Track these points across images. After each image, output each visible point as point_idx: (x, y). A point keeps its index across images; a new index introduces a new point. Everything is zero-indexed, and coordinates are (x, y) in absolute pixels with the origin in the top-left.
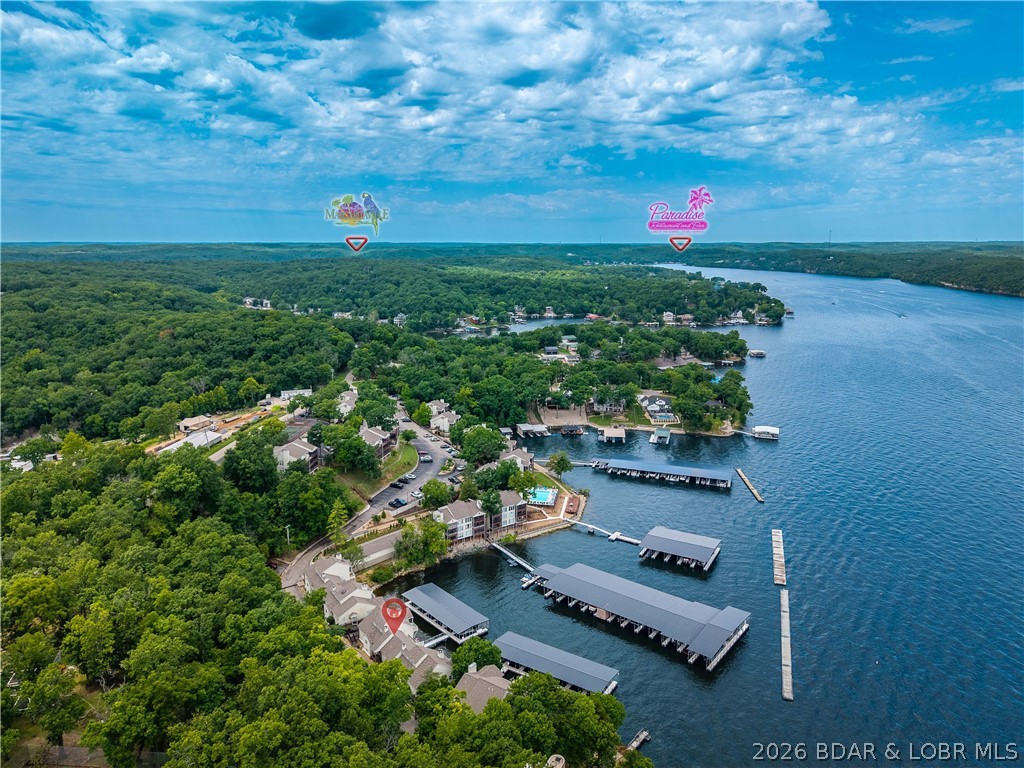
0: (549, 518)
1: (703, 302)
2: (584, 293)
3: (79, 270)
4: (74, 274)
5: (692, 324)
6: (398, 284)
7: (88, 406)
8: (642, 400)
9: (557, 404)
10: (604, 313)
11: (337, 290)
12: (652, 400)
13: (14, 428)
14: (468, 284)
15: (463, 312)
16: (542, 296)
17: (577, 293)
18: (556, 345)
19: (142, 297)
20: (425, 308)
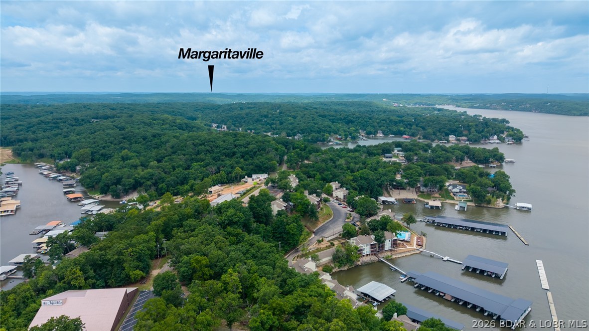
0: (408, 247)
1: (473, 130)
2: (400, 123)
3: (128, 108)
4: (127, 109)
5: (467, 142)
6: (295, 117)
7: (159, 179)
8: (449, 186)
9: (399, 186)
10: (413, 135)
11: (261, 120)
12: (455, 186)
13: (125, 189)
14: (333, 118)
15: (332, 134)
16: (376, 124)
17: (396, 123)
18: (391, 153)
19: (167, 123)
20: (311, 131)
